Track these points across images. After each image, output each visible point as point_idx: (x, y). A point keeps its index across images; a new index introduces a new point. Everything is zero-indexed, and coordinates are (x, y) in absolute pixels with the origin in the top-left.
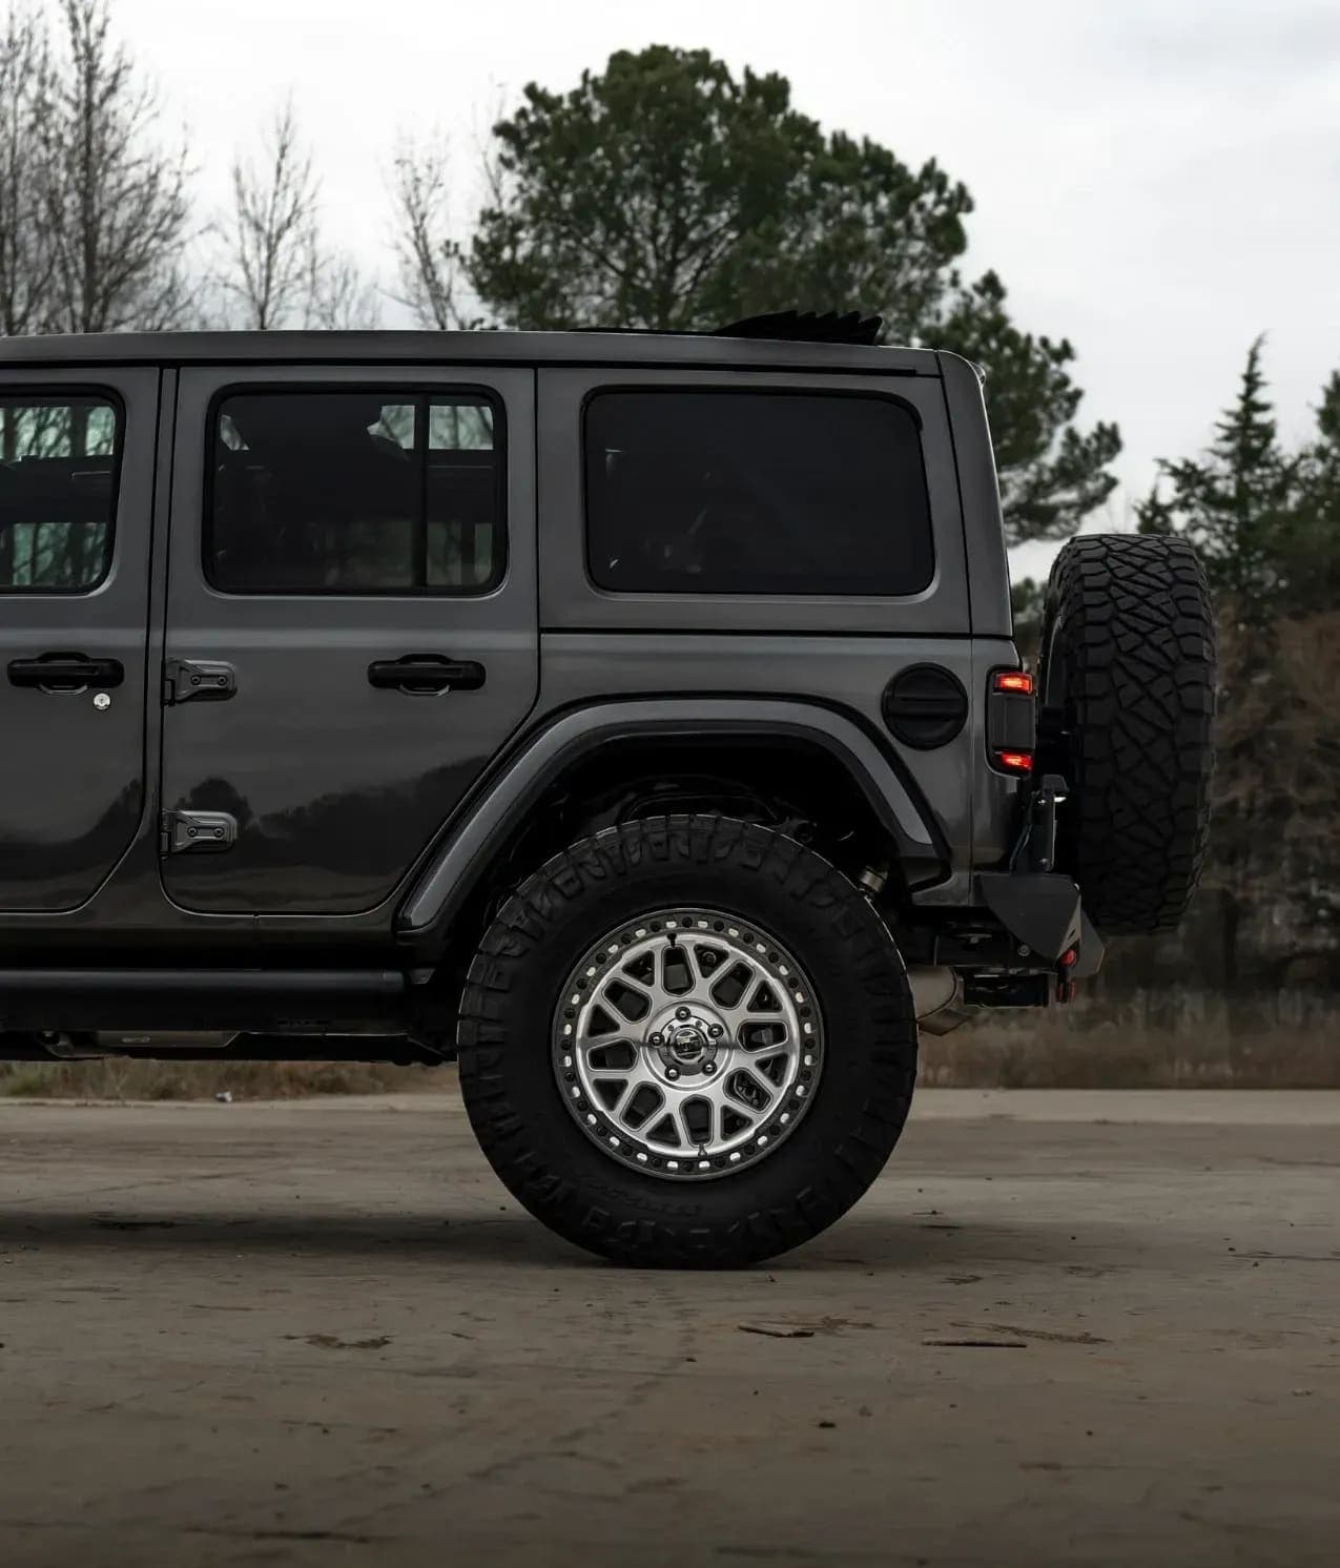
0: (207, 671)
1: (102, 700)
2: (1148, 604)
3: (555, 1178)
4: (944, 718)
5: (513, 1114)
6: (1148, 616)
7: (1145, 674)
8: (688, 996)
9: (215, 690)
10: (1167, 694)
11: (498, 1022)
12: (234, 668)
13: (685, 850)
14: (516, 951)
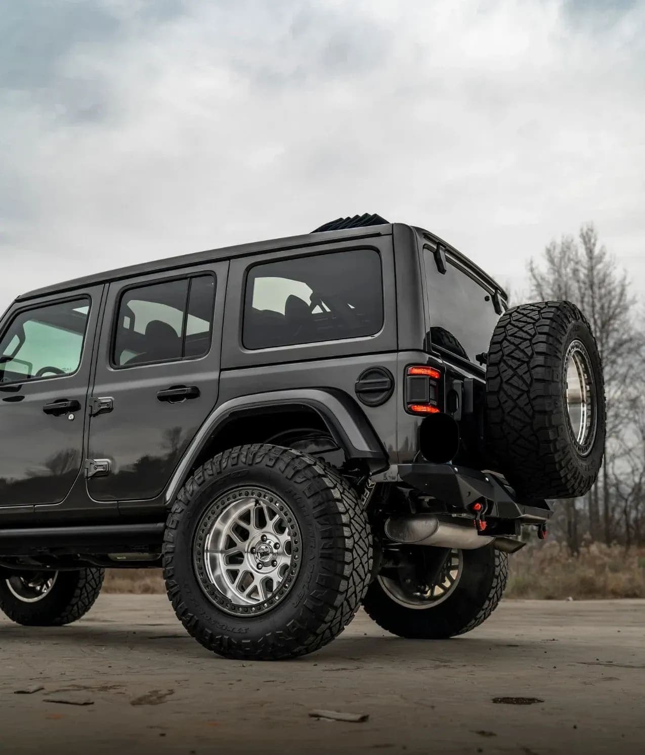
0: (104, 401)
1: (71, 417)
2: (523, 331)
3: (192, 615)
4: (382, 391)
5: (176, 585)
6: (521, 336)
7: (514, 364)
8: (264, 529)
9: (106, 408)
10: (526, 373)
11: (172, 543)
12: (113, 399)
13: (244, 460)
14: (179, 511)
